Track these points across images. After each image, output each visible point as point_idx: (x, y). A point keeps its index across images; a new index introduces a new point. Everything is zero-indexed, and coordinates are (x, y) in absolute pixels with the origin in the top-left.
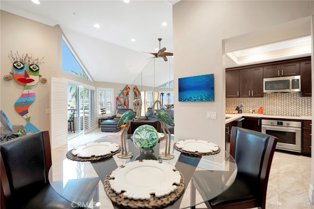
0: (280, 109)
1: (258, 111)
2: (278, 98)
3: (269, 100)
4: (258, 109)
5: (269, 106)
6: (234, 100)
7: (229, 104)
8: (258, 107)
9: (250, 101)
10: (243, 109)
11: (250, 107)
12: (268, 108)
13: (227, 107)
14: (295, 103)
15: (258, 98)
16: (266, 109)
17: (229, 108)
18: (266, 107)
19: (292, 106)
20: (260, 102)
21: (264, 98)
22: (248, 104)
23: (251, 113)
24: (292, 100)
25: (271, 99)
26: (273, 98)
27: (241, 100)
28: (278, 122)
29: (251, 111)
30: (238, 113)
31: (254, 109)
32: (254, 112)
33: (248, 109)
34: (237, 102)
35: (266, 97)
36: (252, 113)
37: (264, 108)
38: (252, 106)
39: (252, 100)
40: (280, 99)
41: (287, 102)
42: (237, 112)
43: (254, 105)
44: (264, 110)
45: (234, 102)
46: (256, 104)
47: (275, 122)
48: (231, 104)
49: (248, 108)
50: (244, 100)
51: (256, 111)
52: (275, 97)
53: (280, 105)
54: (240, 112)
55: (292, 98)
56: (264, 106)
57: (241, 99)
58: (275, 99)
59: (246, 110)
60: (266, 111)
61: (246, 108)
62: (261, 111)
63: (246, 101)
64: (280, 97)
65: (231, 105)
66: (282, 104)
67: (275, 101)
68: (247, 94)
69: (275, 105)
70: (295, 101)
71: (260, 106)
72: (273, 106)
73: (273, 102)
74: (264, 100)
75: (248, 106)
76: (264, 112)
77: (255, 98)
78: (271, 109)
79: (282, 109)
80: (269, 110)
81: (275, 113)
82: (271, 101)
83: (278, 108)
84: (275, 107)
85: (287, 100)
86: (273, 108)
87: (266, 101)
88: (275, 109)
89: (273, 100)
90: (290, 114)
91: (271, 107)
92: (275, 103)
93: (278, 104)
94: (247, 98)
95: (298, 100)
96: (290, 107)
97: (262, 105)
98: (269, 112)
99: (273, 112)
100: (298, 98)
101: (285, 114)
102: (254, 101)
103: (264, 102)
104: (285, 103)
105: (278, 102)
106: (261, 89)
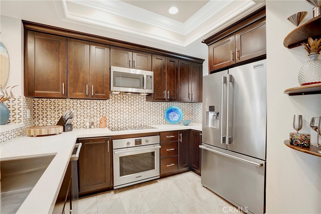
0: (127, 119)
1: (98, 123)
2: (125, 102)
3: (113, 105)
4: (99, 119)
5: (113, 114)
6: (53, 103)
7: (40, 113)
8: (98, 116)
9: (85, 106)
10: (74, 121)
11: (85, 116)
12: (113, 117)
14: (142, 109)
15: (98, 102)
16: (111, 119)
17: (41, 121)
18: (110, 116)
19: (140, 114)
20: (102, 108)
22: (82, 111)
23: (88, 127)
24: (140, 105)
25: (116, 103)
26: (119, 101)
27: (68, 104)
28: (135, 140)
29: (88, 124)
30: (64, 131)
31: (92, 120)
32: (92, 127)
33: (82, 121)
34: (60, 107)
35: (111, 100)
36: (90, 127)
37: (107, 117)
38: (89, 114)
39: (89, 104)
40: (127, 103)
41: (135, 108)
42: (61, 128)
43: (92, 113)
44: (107, 121)
45: (53, 107)
46: (95, 111)
47: (132, 141)
48: (45, 111)
49: (82, 118)
50: (75, 104)
51: (95, 124)
52: (122, 100)
53: (127, 112)
54: (69, 128)
55: (140, 102)
56: (108, 114)
57: (69, 102)
58: (122, 103)
59: (79, 123)
60: (110, 122)
61: (79, 120)
62: (103, 123)
63: (79, 105)
64: (127, 100)
65: (45, 115)
66: (130, 111)
67: (122, 106)
68: (81, 91)
69: (122, 112)
70: (142, 107)
71: (101, 114)
72: (119, 114)
73: (119, 108)
74: (107, 104)
75: (82, 114)
76: (108, 124)
77: (94, 100)
78: (116, 119)
79: (130, 118)
80: (114, 121)
81: (122, 125)
82: (116, 106)
83: (125, 117)
84: (122, 116)
85: (135, 105)
86: (119, 117)
87: (110, 106)
88: (122, 119)
89: (119, 105)
90: (137, 124)
91: (116, 116)
92: (122, 109)
93: (125, 111)
94: (80, 100)
95: (145, 105)
96: (137, 115)
97: (105, 112)
98: (113, 124)
99: (119, 124)
100: (145, 102)
101: (132, 125)
102: (92, 106)
103: (107, 108)
104: (132, 109)
105: (124, 108)
106: (106, 83)
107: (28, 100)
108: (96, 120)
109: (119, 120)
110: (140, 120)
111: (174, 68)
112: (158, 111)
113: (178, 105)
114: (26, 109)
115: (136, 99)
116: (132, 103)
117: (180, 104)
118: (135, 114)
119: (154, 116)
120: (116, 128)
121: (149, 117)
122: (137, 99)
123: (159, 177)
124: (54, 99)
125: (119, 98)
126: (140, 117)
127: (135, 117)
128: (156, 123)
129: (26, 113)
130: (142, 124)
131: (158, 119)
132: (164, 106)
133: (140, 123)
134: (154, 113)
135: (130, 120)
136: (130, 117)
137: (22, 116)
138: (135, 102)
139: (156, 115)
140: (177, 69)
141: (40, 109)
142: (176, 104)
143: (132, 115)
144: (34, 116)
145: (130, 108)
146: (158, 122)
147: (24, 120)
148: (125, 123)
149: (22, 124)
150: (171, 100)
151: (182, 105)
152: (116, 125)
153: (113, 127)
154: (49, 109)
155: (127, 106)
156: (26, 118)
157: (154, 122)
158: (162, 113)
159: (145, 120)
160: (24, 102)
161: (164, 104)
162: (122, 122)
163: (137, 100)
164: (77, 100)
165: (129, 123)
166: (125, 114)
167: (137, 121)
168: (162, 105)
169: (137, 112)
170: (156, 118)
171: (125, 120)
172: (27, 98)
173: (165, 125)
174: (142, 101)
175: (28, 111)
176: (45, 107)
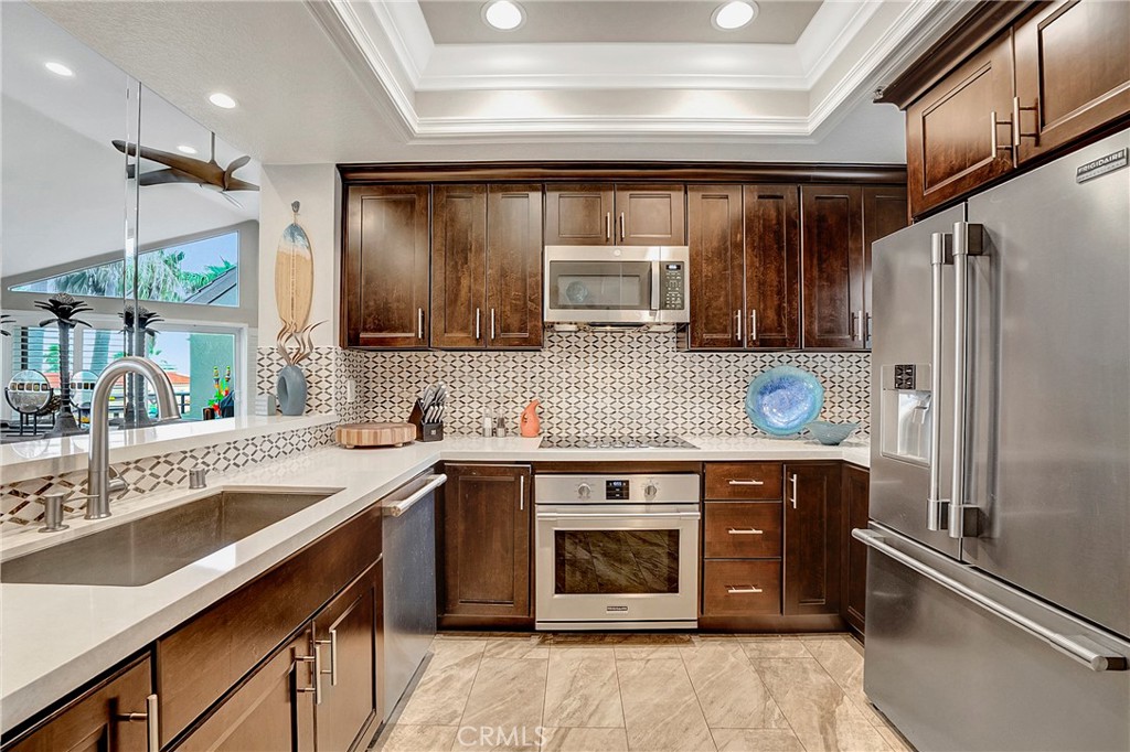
0: (609, 411)
1: (518, 420)
2: (600, 355)
3: (565, 365)
4: (520, 410)
5: (564, 395)
6: (406, 364)
7: (379, 390)
8: (519, 400)
9: (484, 369)
10: (447, 413)
11: (484, 400)
12: (564, 405)
13: (371, 405)
14: (662, 380)
15: (519, 356)
16: (555, 410)
17: (379, 410)
18: (555, 400)
19: (653, 395)
20: (529, 375)
21: (546, 354)
22: (475, 384)
23: (488, 433)
24: (653, 365)
25: (573, 360)
26: (582, 354)
27: (440, 364)
28: (608, 482)
29: (488, 424)
30: (420, 438)
31: (501, 411)
32: (500, 431)
33: (476, 415)
34: (422, 374)
35: (556, 349)
36: (494, 432)
37: (546, 405)
38: (493, 395)
39: (493, 364)
40: (609, 360)
41: (635, 375)
43: (502, 389)
44: (546, 416)
45: (405, 375)
46: (511, 385)
47: (598, 485)
48: (388, 385)
49: (475, 405)
50: (458, 364)
51: (510, 425)
52: (591, 349)
53: (610, 390)
54: (434, 432)
55: (653, 355)
56: (546, 395)
57: (442, 360)
58: (591, 360)
59: (466, 420)
60: (555, 421)
61: (466, 410)
62: (533, 423)
63: (467, 369)
64: (609, 349)
65: (388, 395)
66: (617, 385)
67: (591, 370)
68: (464, 329)
69: (591, 390)
70: (662, 370)
71: (528, 395)
72: (582, 395)
73: (582, 375)
74: (547, 364)
75: (475, 394)
76: (546, 426)
77: (507, 353)
78: (573, 410)
79: (617, 410)
80: (564, 415)
81: (591, 431)
82: (573, 370)
83: (600, 405)
84: (591, 400)
85: (635, 365)
86: (582, 405)
87: (556, 370)
88: (591, 410)
89: (582, 364)
90: (644, 431)
91: (573, 400)
92: (591, 380)
93: (600, 385)
94: (471, 353)
95: (670, 365)
96: (644, 400)
97: (537, 389)
98: (564, 426)
99: (582, 426)
100: (671, 355)
101: (626, 431)
102: (502, 370)
103: (547, 375)
104: (626, 380)
105: (600, 375)
106: (531, 301)
107: (351, 358)
108: (514, 412)
109: (582, 416)
110: (653, 416)
111: (779, 223)
112: (724, 385)
113: (811, 364)
114: (343, 379)
115: (639, 344)
116: (626, 360)
117: (820, 359)
118: (635, 395)
119: (706, 405)
120: (572, 440)
121: (688, 406)
122: (644, 344)
123: (694, 625)
124: (409, 353)
125: (582, 344)
126: (653, 405)
127: (635, 405)
128: (714, 431)
129: (343, 390)
130: (662, 432)
131: (724, 415)
132: (750, 369)
133: (653, 426)
134: (707, 395)
135: (617, 416)
136: (618, 405)
137: (333, 397)
138: (635, 355)
139: (715, 400)
140: (793, 224)
141: (381, 380)
142: (802, 359)
143: (626, 400)
144: (365, 396)
145: (617, 375)
146: (724, 426)
147: (339, 406)
148: (600, 426)
149: (332, 417)
150: (765, 344)
151: (828, 364)
152: (573, 431)
153: (564, 434)
154: (396, 380)
155: (609, 370)
156: (343, 401)
157: (706, 426)
158: (741, 395)
159: (670, 416)
160: (339, 362)
161: (748, 361)
162: (591, 421)
163: (644, 350)
164: (462, 353)
165: (613, 426)
166: (600, 395)
167: (644, 421)
168: (741, 364)
169: (644, 390)
170: (715, 410)
171: (600, 416)
172: (347, 352)
173: (750, 440)
174: (662, 350)
175: (350, 384)
176: (388, 375)
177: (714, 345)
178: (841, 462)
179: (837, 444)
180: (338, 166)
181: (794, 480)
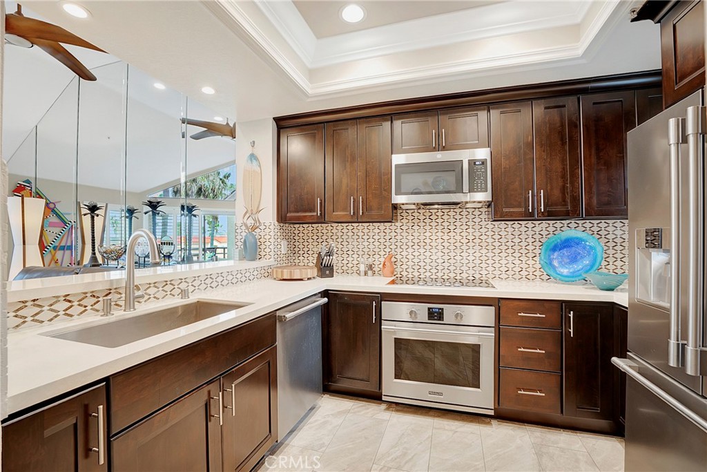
0: (440, 261)
1: (381, 266)
2: (434, 224)
3: (410, 231)
4: (382, 260)
5: (410, 250)
6: (315, 231)
7: (301, 246)
8: (382, 253)
9: (361, 234)
10: (335, 260)
11: (361, 253)
12: (410, 257)
13: (297, 255)
14: (477, 241)
15: (382, 226)
16: (404, 260)
17: (301, 258)
18: (404, 253)
19: (471, 251)
20: (388, 237)
21: (399, 224)
22: (355, 243)
23: (362, 273)
24: (471, 230)
25: (416, 227)
26: (422, 224)
28: (429, 309)
29: (362, 268)
30: (320, 275)
31: (370, 260)
32: (370, 273)
33: (355, 262)
34: (325, 237)
35: (404, 221)
36: (366, 273)
37: (399, 257)
38: (366, 250)
39: (366, 231)
40: (440, 227)
41: (458, 237)
42: (315, 271)
43: (371, 246)
44: (399, 264)
45: (315, 237)
46: (377, 244)
47: (422, 309)
48: (306, 244)
49: (355, 256)
50: (345, 231)
51: (376, 269)
52: (428, 221)
53: (440, 247)
54: (328, 272)
55: (470, 223)
56: (399, 250)
57: (335, 229)
58: (428, 227)
59: (350, 265)
60: (404, 267)
61: (350, 259)
62: (388, 267)
63: (350, 234)
64: (440, 221)
65: (306, 249)
66: (446, 244)
67: (428, 234)
68: (345, 209)
69: (428, 247)
70: (477, 234)
71: (388, 250)
72: (422, 251)
73: (422, 238)
74: (399, 231)
75: (356, 250)
76: (399, 270)
77: (374, 224)
78: (416, 260)
79: (446, 261)
80: (410, 263)
81: (428, 274)
82: (416, 234)
83: (434, 257)
84: (428, 254)
85: (458, 231)
86: (422, 257)
87: (405, 234)
88: (428, 261)
89: (422, 230)
90: (465, 275)
91: (416, 254)
92: (428, 241)
93: (434, 244)
94: (353, 224)
95: (483, 230)
96: (464, 254)
97: (393, 247)
98: (410, 270)
99: (422, 271)
100: (483, 223)
101: (452, 275)
102: (371, 234)
103: (399, 237)
104: (452, 241)
105: (434, 237)
107: (284, 228)
108: (379, 261)
109: (422, 264)
110: (471, 265)
111: (562, 125)
112: (524, 244)
113: (596, 229)
114: (279, 240)
115: (461, 217)
116: (452, 227)
117: (603, 225)
118: (458, 251)
119: (511, 258)
120: (416, 279)
121: (497, 258)
122: (464, 217)
123: (492, 413)
124: (317, 225)
125: (422, 217)
126: (471, 258)
127: (458, 258)
128: (517, 276)
129: (279, 246)
130: (477, 276)
131: (524, 266)
132: (544, 233)
133: (471, 272)
134: (510, 251)
135: (446, 265)
136: (446, 257)
137: (272, 250)
138: (458, 224)
139: (517, 255)
140: (574, 125)
141: (301, 241)
142: (588, 225)
143: (452, 254)
144: (294, 250)
145: (446, 237)
146: (524, 273)
147: (276, 256)
148: (434, 271)
149: (272, 262)
150: (551, 214)
151: (611, 229)
152: (416, 274)
153: (410, 276)
154: (310, 241)
155: (440, 234)
156: (279, 253)
157: (510, 273)
158: (537, 251)
159: (484, 265)
160: (276, 230)
161: (543, 227)
162: (428, 267)
163: (464, 220)
164: (347, 224)
165: (443, 271)
166: (434, 251)
167: (464, 268)
168: (537, 229)
169: (464, 247)
170: (517, 262)
171: (434, 264)
172: (282, 225)
173: (545, 284)
174: (477, 220)
175: (284, 243)
176: (306, 238)
177: (511, 216)
178: (613, 304)
179: (612, 290)
180: (274, 118)
181: (571, 315)
